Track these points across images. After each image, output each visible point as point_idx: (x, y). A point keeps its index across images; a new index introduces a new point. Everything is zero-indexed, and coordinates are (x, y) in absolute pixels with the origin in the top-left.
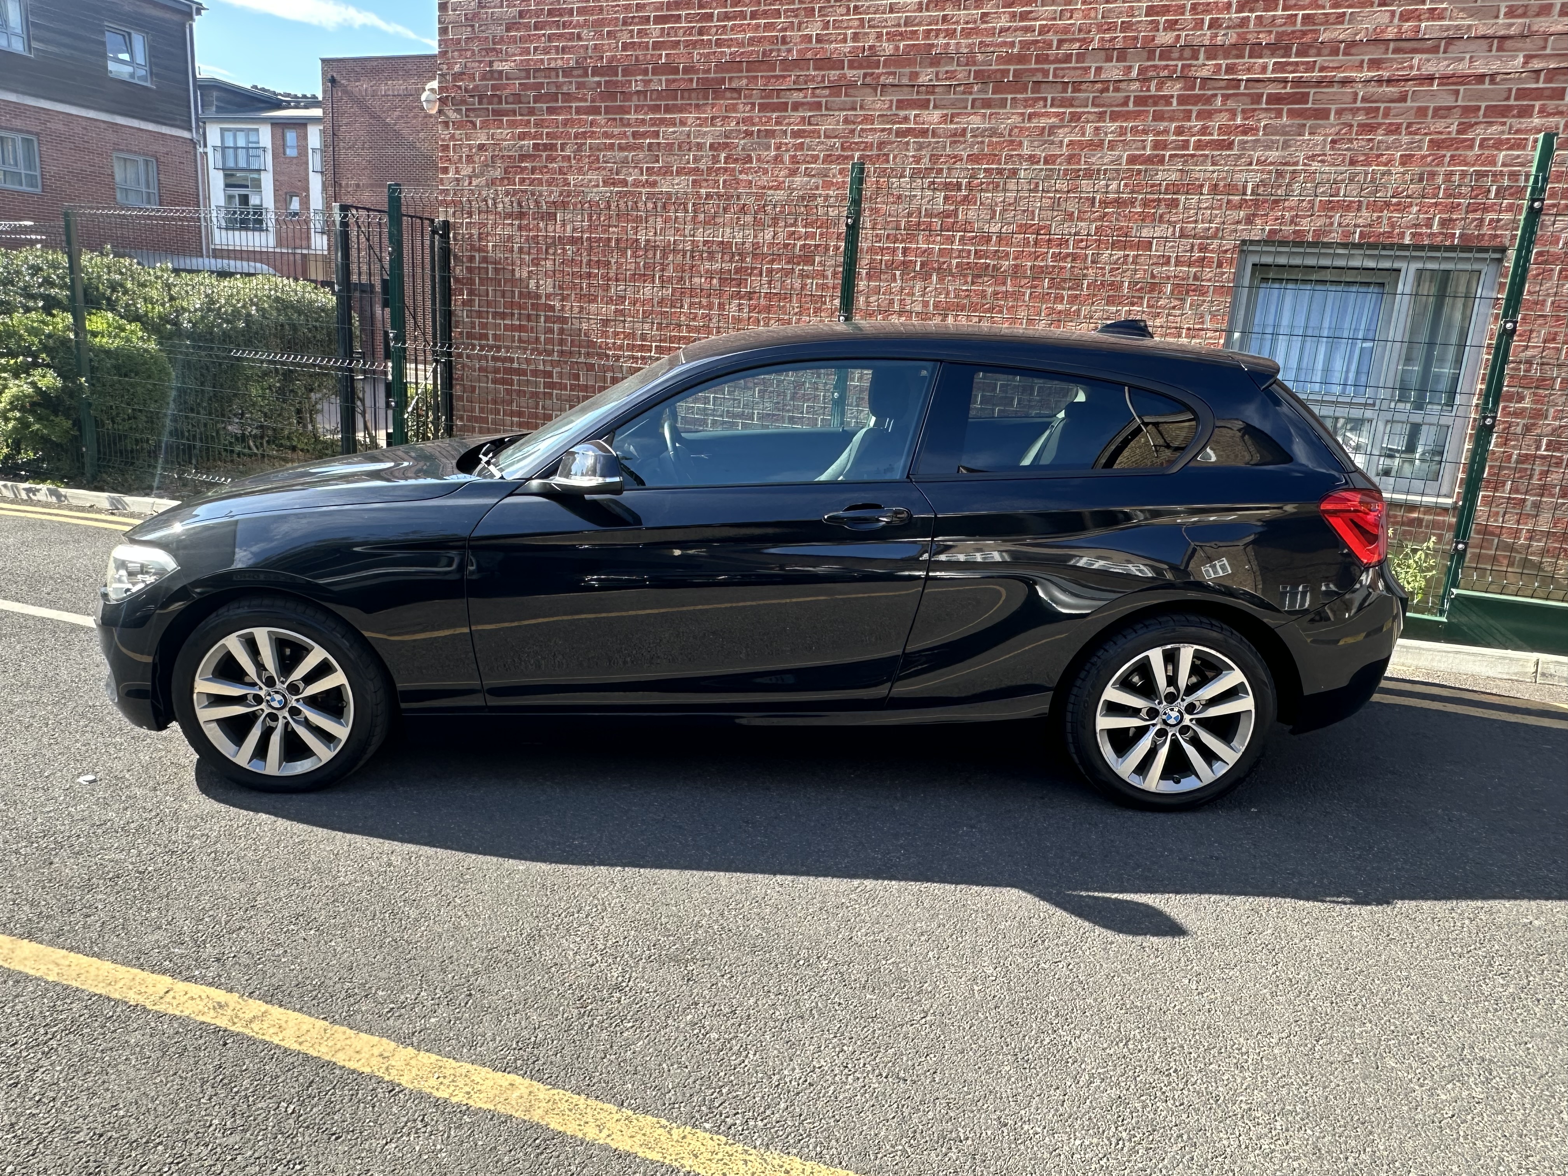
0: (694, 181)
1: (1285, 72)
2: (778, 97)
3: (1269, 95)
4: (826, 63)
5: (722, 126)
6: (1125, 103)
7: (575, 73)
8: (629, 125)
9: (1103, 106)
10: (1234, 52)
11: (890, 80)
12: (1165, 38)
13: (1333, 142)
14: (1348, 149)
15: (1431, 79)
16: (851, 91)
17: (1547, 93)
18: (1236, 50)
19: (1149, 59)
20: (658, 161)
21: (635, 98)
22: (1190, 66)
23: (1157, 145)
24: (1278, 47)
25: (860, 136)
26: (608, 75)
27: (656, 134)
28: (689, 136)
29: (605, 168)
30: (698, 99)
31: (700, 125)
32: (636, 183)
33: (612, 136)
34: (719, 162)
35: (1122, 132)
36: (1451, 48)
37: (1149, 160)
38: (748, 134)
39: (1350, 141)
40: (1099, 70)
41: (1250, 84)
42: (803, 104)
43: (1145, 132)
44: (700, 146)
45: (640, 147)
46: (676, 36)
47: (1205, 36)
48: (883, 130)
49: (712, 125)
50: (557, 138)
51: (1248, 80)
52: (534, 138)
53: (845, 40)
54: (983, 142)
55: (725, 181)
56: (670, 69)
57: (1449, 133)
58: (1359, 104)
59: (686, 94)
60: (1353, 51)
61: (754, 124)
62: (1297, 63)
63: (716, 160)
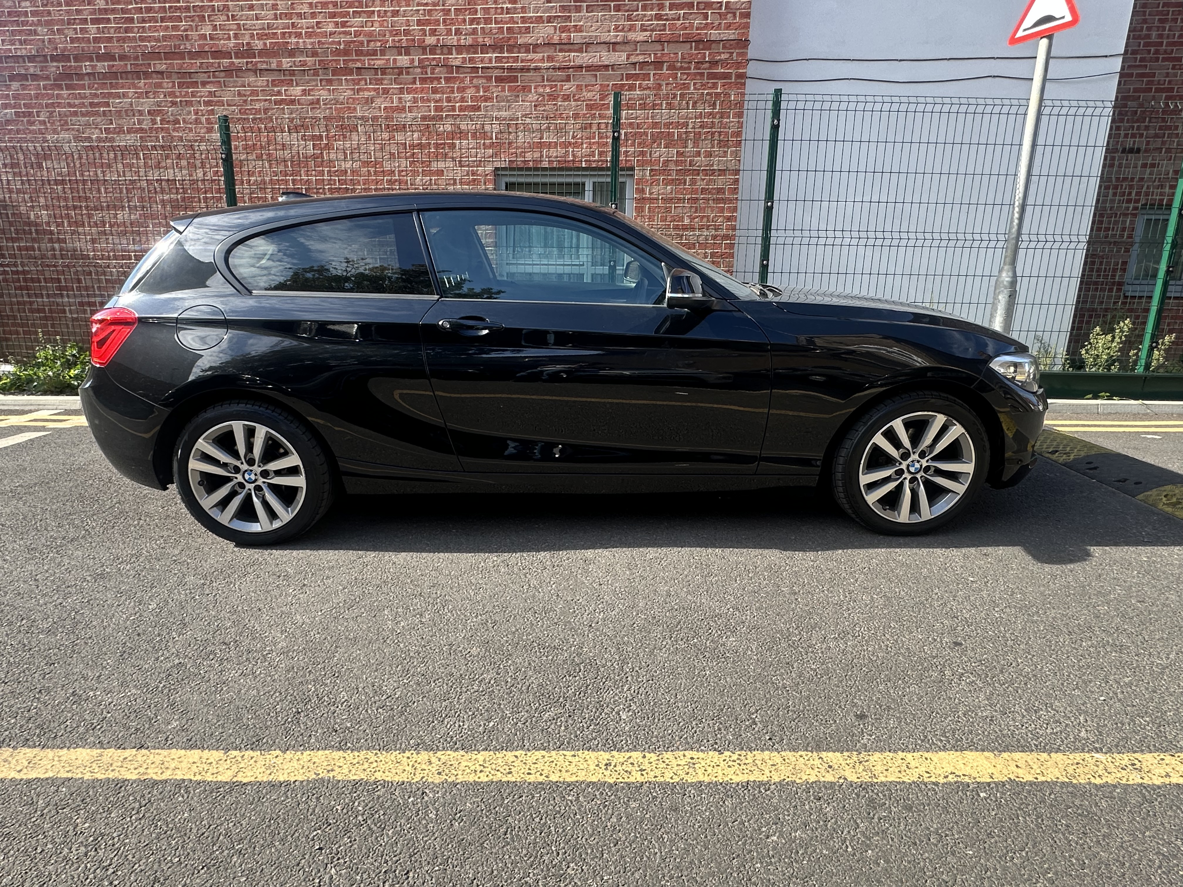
0: (141, 137)
1: (502, 62)
2: (190, 78)
3: (496, 77)
4: (218, 54)
5: (154, 98)
6: (414, 83)
7: (38, 59)
8: (85, 98)
9: (401, 84)
10: (472, 50)
11: (264, 66)
12: (430, 40)
13: (535, 106)
14: (544, 111)
15: (581, 67)
16: (239, 74)
17: (641, 76)
18: (473, 48)
19: (423, 54)
20: (112, 123)
21: (86, 78)
22: (448, 58)
23: (437, 109)
24: (496, 47)
25: (251, 105)
26: (63, 61)
27: (107, 104)
28: (131, 105)
29: (73, 129)
30: (133, 79)
31: (138, 98)
32: (99, 140)
33: (74, 106)
34: (156, 123)
35: (415, 100)
36: (589, 49)
37: (433, 118)
38: (174, 103)
39: (545, 105)
40: (395, 60)
41: (484, 70)
42: (209, 83)
43: (429, 101)
44: (141, 113)
45: (97, 114)
46: (109, 33)
47: (453, 40)
48: (266, 100)
49: (148, 98)
50: (33, 108)
51: (482, 68)
52: (14, 108)
53: (229, 39)
54: (331, 108)
55: (163, 137)
56: (109, 56)
57: (596, 100)
58: (546, 83)
59: (124, 75)
60: (538, 50)
61: (176, 97)
62: (508, 57)
63: (154, 122)
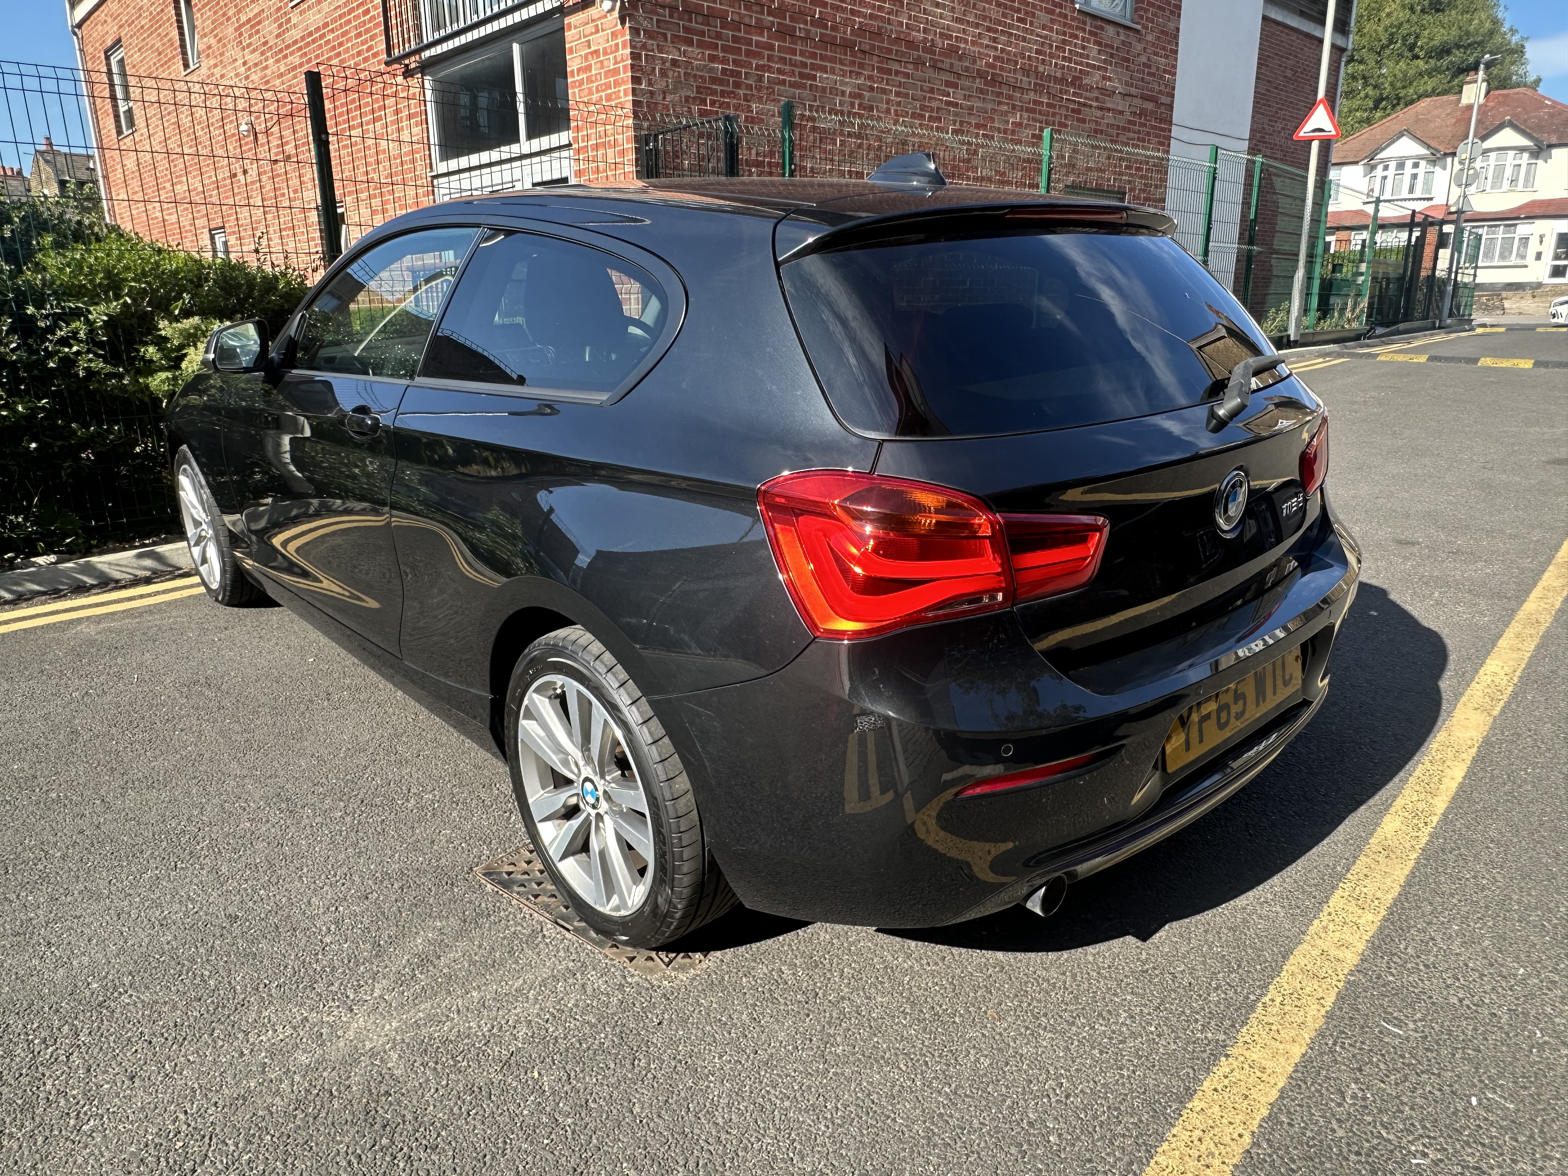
5: (856, 79)
6: (1030, 103)
7: (754, 8)
8: (795, 65)
9: (1022, 102)
10: (1061, 82)
11: (942, 65)
12: (1041, 68)
13: (1087, 136)
16: (923, 69)
19: (1037, 79)
20: (815, 101)
21: (799, 42)
22: (1050, 86)
23: (1040, 129)
24: (1074, 83)
25: (928, 103)
26: (781, 18)
27: (815, 77)
28: (836, 82)
30: (841, 54)
31: (843, 75)
33: (783, 74)
45: (803, 86)
49: (850, 77)
50: (742, 66)
52: (722, 63)
61: (874, 82)
63: (852, 105)
